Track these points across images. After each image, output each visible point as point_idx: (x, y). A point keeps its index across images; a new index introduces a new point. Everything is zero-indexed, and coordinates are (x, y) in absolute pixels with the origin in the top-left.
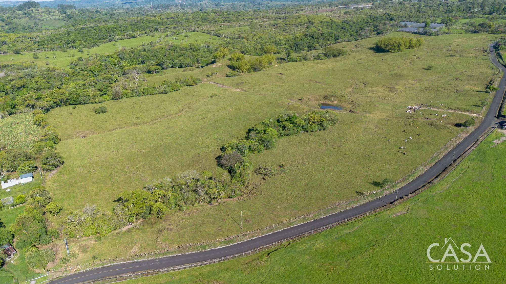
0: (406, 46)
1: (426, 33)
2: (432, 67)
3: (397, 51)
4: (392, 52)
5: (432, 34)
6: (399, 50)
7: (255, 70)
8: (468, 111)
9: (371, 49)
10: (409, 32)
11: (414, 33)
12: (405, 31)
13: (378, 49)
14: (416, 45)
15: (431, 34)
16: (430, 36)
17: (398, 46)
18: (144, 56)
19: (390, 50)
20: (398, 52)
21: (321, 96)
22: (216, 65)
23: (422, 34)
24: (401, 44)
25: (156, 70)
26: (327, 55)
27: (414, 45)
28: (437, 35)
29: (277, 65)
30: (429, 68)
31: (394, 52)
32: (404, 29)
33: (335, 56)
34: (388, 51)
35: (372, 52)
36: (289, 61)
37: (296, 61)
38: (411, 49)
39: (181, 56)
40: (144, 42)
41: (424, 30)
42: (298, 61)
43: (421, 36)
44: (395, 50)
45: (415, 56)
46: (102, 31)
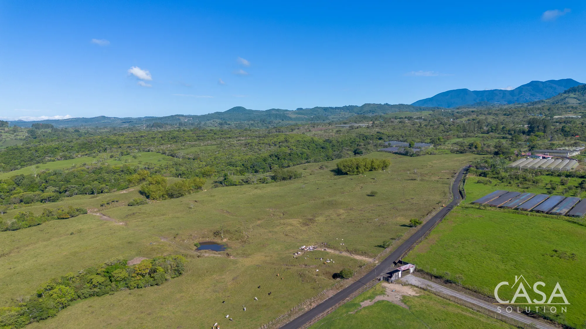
0: (367, 168)
1: (407, 153)
2: (376, 193)
3: (356, 173)
4: (351, 175)
5: (414, 154)
6: (358, 172)
7: (171, 196)
8: (364, 254)
9: (332, 171)
10: (390, 152)
11: (396, 153)
12: (386, 152)
13: (338, 172)
14: (379, 167)
15: (412, 155)
16: (411, 156)
17: (357, 168)
19: (348, 173)
20: (358, 174)
23: (403, 155)
24: (359, 165)
25: (49, 198)
26: (274, 178)
27: (376, 167)
28: (418, 155)
29: (206, 191)
30: (373, 194)
31: (352, 175)
32: (389, 149)
33: (284, 179)
34: (346, 174)
35: (333, 173)
36: (227, 186)
37: (236, 185)
38: (374, 172)
41: (404, 150)
42: (238, 185)
43: (402, 156)
44: (353, 172)
45: (374, 179)
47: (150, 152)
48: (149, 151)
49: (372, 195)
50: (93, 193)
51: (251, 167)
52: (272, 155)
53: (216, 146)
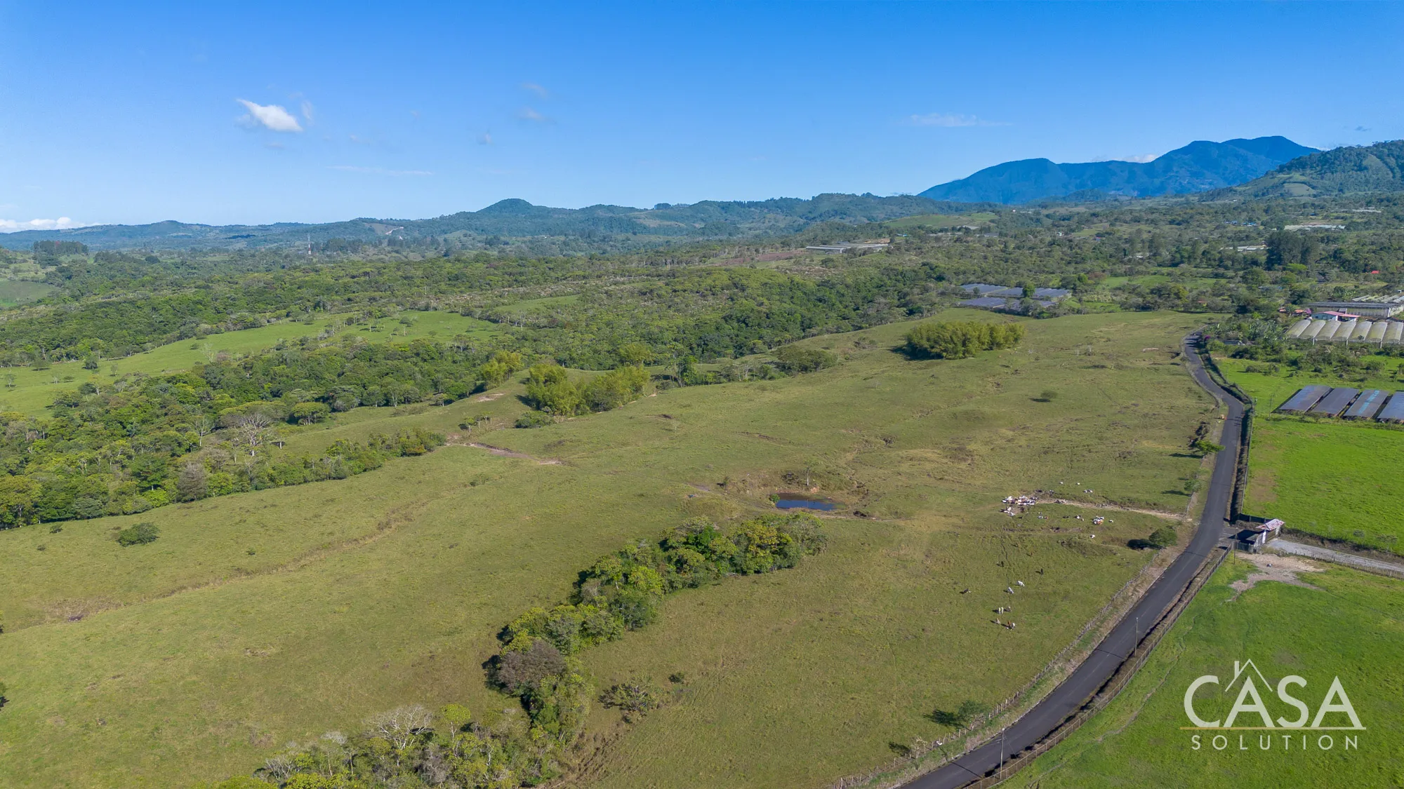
0: (983, 344)
1: (1028, 311)
2: (1054, 395)
3: (961, 355)
4: (950, 359)
5: (1043, 312)
6: (966, 352)
7: (596, 406)
8: (1154, 506)
9: (896, 350)
10: (986, 309)
11: (1000, 311)
12: (976, 307)
13: (914, 352)
14: (1006, 341)
15: (1040, 314)
16: (1038, 318)
17: (964, 344)
18: (282, 376)
19: (944, 354)
20: (965, 357)
21: (776, 473)
22: (488, 397)
23: (1018, 314)
24: (969, 337)
25: (313, 413)
26: (784, 368)
27: (1002, 341)
28: (1054, 315)
29: (654, 395)
30: (1047, 398)
31: (954, 359)
32: (974, 302)
33: (805, 369)
34: (939, 356)
35: (899, 358)
36: (686, 384)
37: (707, 383)
38: (996, 351)
39: (387, 374)
40: (281, 340)
41: (1021, 303)
42: (711, 383)
43: (1017, 317)
44: (956, 353)
45: (1007, 367)
46: (161, 312)
47: (431, 312)
48: (427, 309)
49: (1045, 399)
50: (388, 403)
51: (698, 345)
52: (730, 317)
53: (575, 297)
